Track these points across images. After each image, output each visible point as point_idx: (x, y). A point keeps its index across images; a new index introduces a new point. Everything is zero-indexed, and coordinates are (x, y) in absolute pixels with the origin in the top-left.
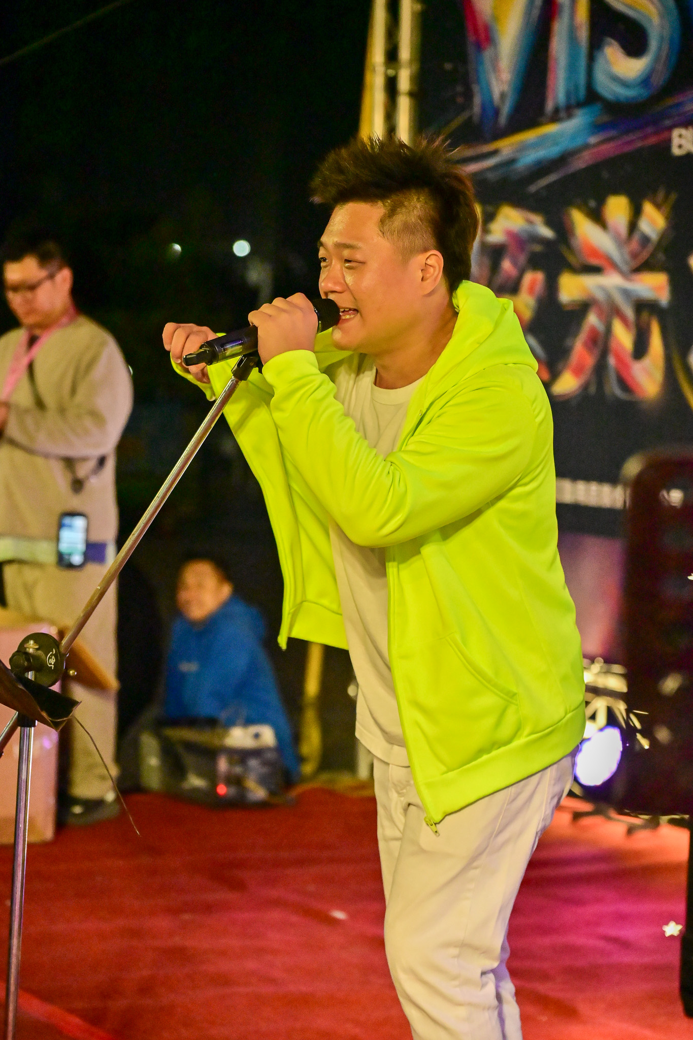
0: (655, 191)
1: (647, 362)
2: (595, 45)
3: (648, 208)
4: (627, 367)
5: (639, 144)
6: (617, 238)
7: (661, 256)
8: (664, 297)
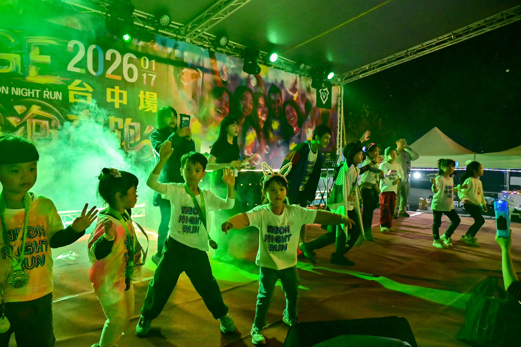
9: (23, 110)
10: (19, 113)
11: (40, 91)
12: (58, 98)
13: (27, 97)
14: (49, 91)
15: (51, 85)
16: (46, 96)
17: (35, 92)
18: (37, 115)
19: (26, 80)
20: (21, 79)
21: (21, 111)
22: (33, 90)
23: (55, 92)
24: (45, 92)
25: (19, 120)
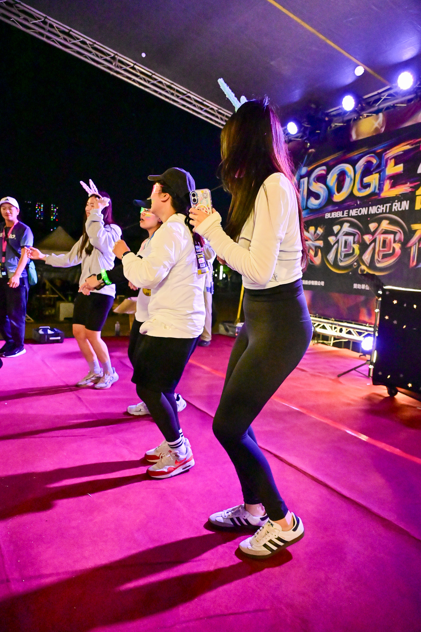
0: (321, 226)
1: (317, 257)
2: (308, 198)
3: (319, 229)
4: (313, 259)
5: (317, 217)
6: (311, 234)
7: (321, 238)
8: (322, 245)
9: (375, 227)
10: (372, 230)
11: (390, 204)
12: (405, 208)
13: (380, 214)
14: (398, 202)
15: (400, 196)
16: (395, 209)
17: (386, 207)
18: (385, 230)
19: (381, 197)
20: (377, 197)
21: (374, 228)
22: (385, 205)
23: (403, 202)
24: (394, 204)
25: (371, 237)
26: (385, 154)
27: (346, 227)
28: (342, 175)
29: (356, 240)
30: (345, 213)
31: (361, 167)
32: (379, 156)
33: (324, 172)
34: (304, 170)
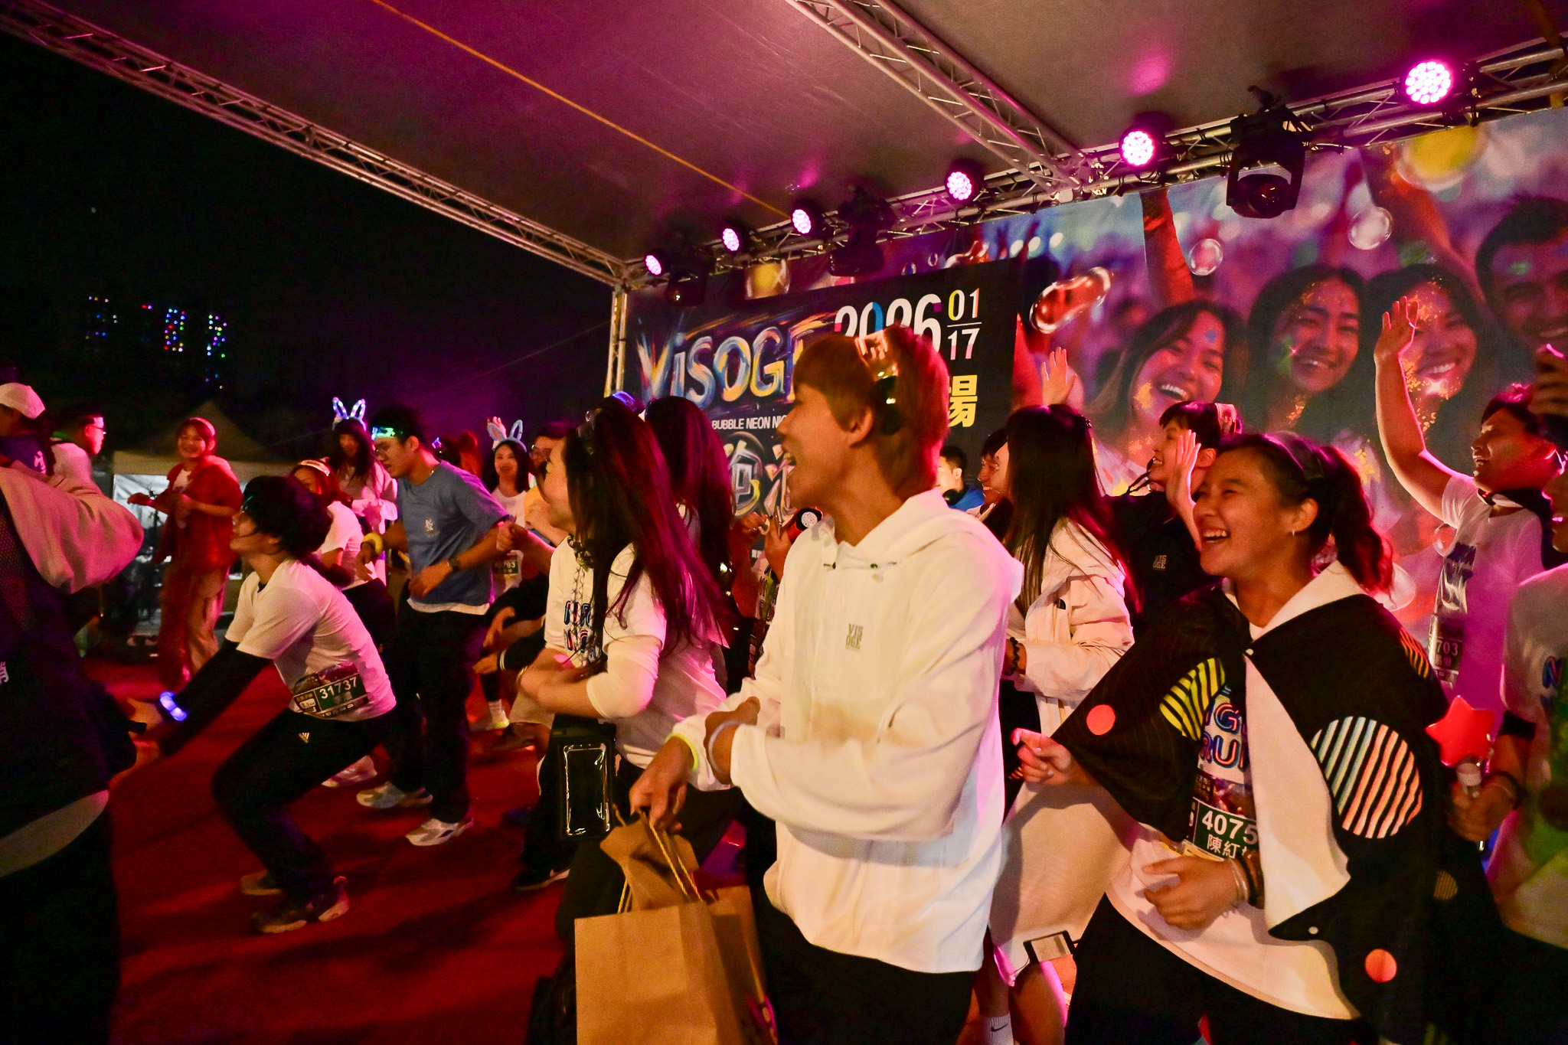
20: (782, 400)
25: (776, 470)
26: (792, 330)
27: (742, 449)
28: (735, 355)
29: (755, 472)
30: (740, 424)
31: (760, 345)
32: (784, 332)
33: (708, 346)
34: (680, 339)
